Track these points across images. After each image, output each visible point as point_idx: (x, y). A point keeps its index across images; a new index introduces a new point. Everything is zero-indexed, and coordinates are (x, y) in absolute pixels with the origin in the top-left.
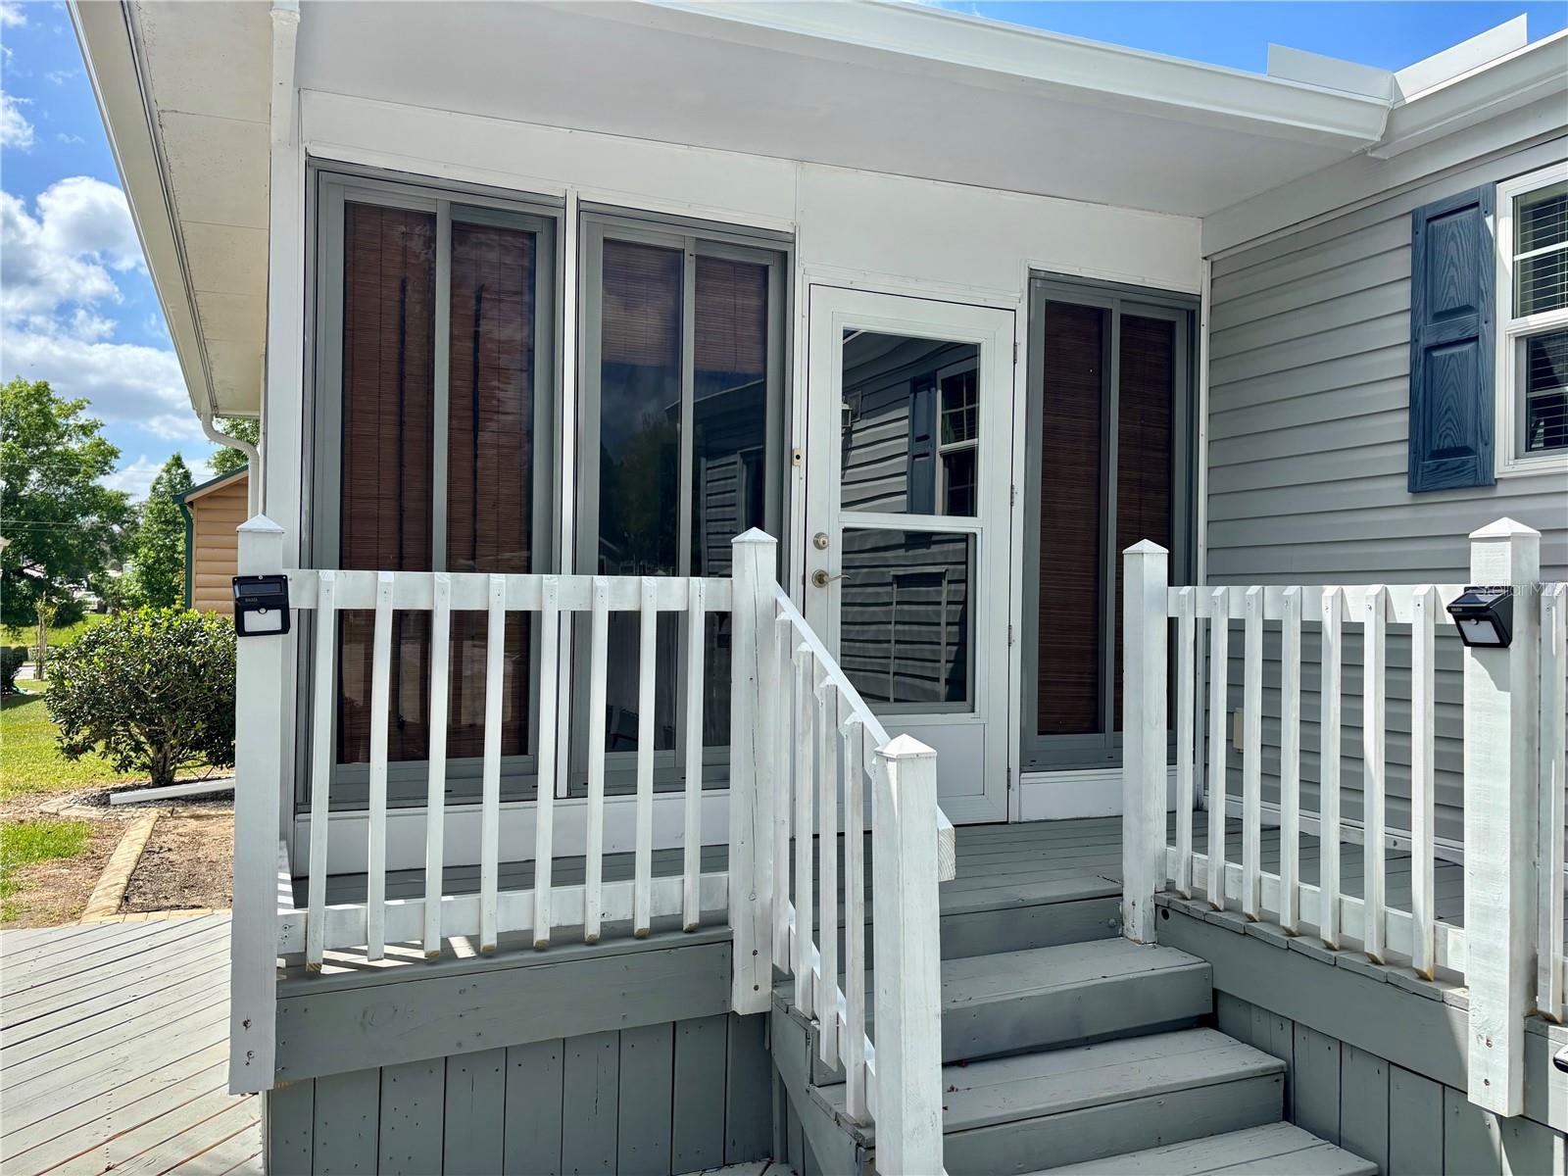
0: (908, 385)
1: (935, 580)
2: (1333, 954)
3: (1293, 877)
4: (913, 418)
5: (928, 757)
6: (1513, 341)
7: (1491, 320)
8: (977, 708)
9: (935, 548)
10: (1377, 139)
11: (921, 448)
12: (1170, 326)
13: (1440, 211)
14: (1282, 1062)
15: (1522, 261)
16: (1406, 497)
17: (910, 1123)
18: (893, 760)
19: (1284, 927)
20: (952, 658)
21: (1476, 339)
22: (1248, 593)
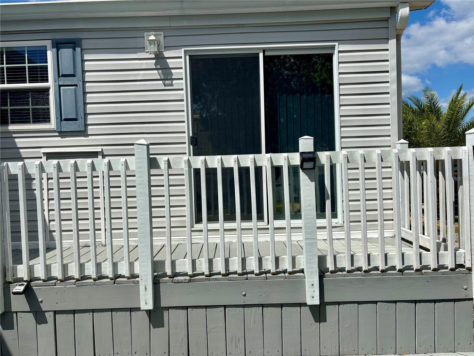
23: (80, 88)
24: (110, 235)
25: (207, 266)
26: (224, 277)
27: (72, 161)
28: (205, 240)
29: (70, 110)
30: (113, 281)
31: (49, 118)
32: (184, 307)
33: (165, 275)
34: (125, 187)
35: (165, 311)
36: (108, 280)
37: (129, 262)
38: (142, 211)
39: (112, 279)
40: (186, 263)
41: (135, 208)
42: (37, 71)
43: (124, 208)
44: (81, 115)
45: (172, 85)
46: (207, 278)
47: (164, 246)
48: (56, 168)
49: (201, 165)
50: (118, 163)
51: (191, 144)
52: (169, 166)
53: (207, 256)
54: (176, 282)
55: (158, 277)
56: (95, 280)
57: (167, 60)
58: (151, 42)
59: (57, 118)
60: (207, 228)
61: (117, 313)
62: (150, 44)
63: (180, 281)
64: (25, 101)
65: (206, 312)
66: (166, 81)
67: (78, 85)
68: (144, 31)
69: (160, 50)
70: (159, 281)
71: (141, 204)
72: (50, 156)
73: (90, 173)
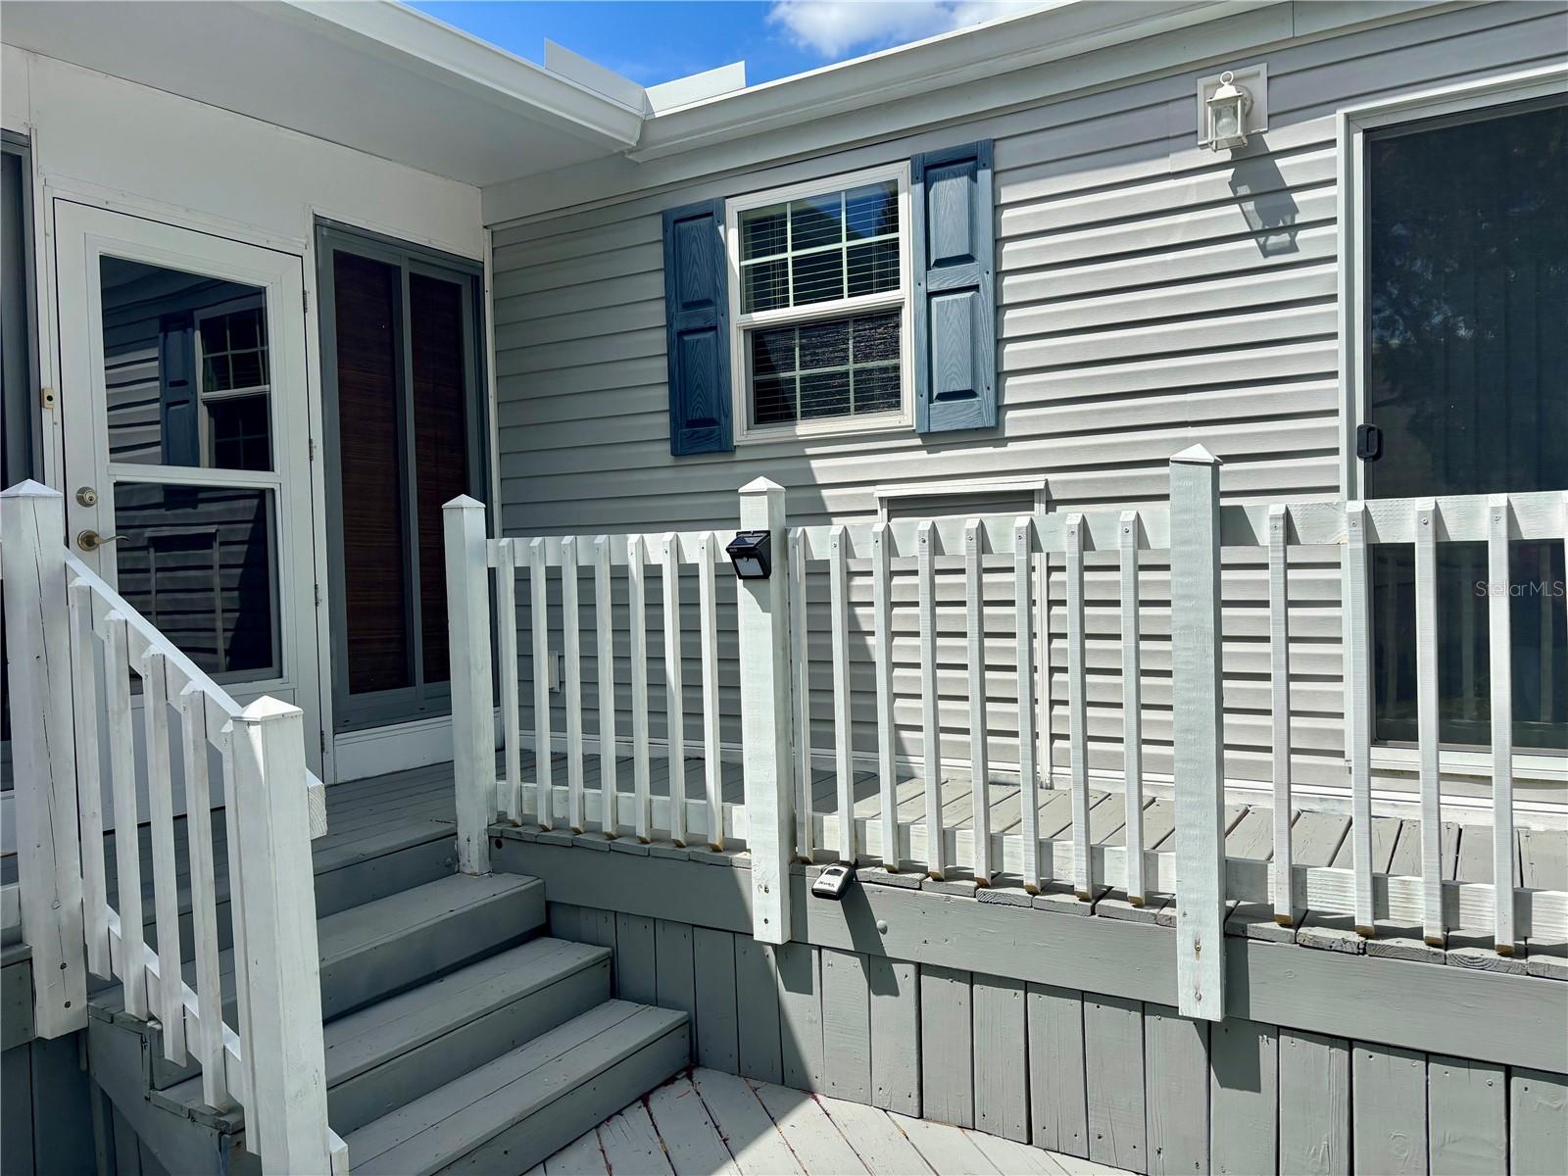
0: (156, 324)
1: (205, 541)
2: (647, 846)
3: (612, 788)
4: (164, 360)
5: (292, 716)
6: (742, 332)
7: (725, 313)
8: (285, 674)
9: (202, 508)
10: (633, 144)
11: (178, 393)
12: (455, 290)
13: (683, 215)
14: (609, 949)
15: (746, 266)
16: (669, 460)
17: (291, 1088)
18: (256, 723)
19: (606, 833)
20: (231, 627)
21: (714, 328)
22: (563, 542)
23: (985, 295)
24: (1082, 757)
25: (1437, 907)
26: (1508, 959)
27: (971, 521)
28: (1426, 809)
29: (956, 366)
30: (1090, 904)
31: (899, 396)
32: (1339, 1040)
33: (1266, 913)
34: (1133, 605)
35: (1265, 1036)
36: (1073, 899)
37: (1140, 852)
38: (1191, 686)
39: (1084, 898)
40: (1347, 883)
41: (1168, 674)
42: (870, 260)
43: (1130, 673)
44: (987, 376)
45: (1292, 247)
46: (1432, 949)
47: (1246, 812)
48: (927, 542)
49: (1419, 532)
50: (1113, 527)
51: (1360, 455)
52: (1290, 536)
53: (1438, 871)
54: (1306, 943)
55: (1237, 915)
56: (1033, 892)
57: (1276, 161)
58: (1221, 108)
59: (919, 394)
60: (1438, 767)
61: (1098, 1007)
62: (1218, 116)
63: (1326, 945)
64: (838, 351)
65: (1427, 1074)
66: (1271, 237)
67: (981, 287)
68: (1194, 75)
69: (1253, 132)
70: (1245, 930)
71: (1187, 663)
72: (899, 506)
73: (1025, 557)
